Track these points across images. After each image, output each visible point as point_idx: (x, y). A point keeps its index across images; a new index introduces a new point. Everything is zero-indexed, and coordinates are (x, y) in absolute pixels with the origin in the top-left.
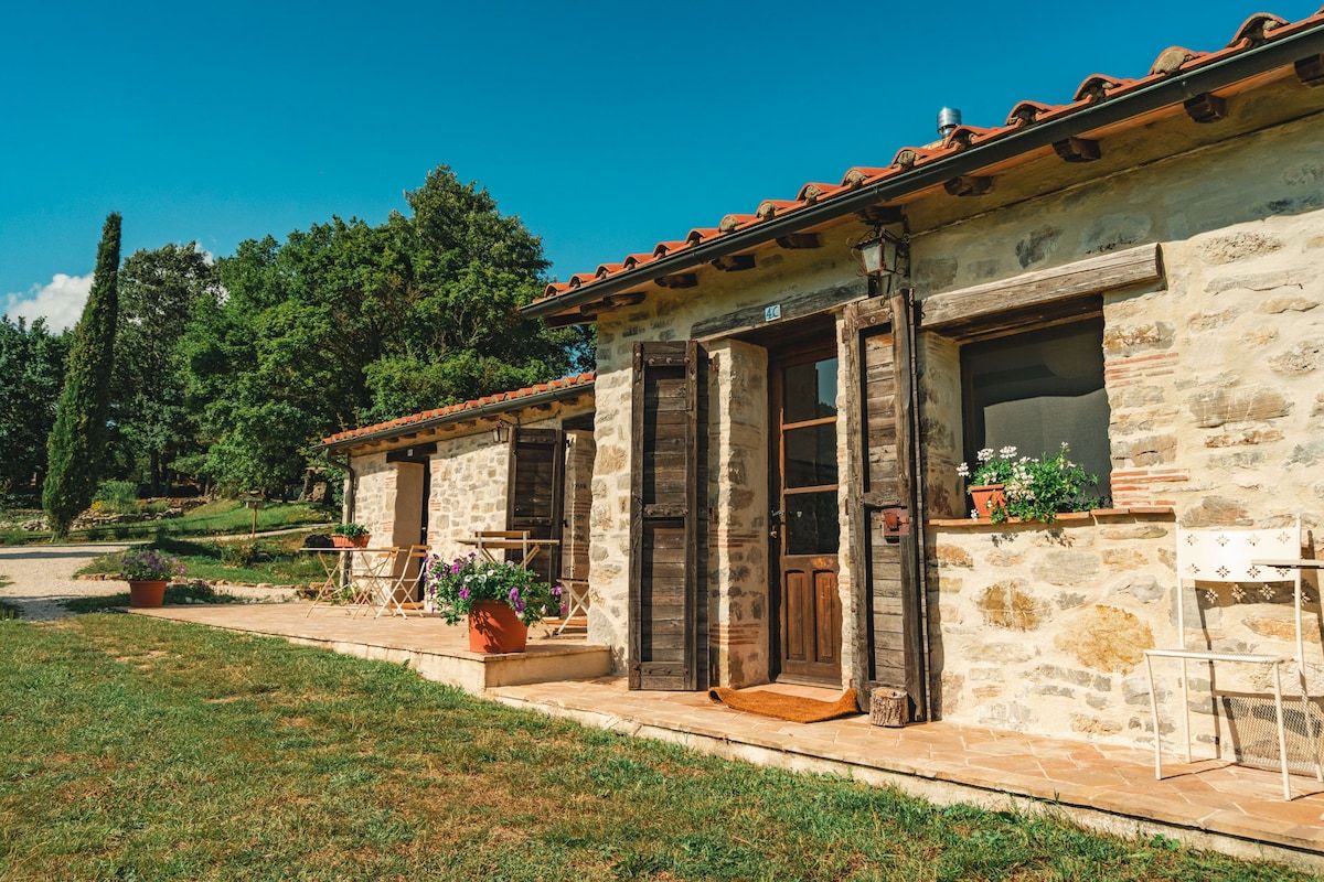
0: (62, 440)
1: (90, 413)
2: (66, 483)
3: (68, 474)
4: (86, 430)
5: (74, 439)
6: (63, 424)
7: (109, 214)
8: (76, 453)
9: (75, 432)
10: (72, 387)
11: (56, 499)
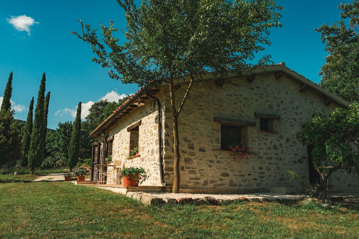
0: (71, 151)
1: (76, 145)
2: (72, 160)
3: (72, 158)
4: (75, 149)
5: (73, 151)
6: (71, 147)
7: (79, 102)
8: (73, 154)
9: (73, 149)
10: (73, 140)
11: (70, 164)
